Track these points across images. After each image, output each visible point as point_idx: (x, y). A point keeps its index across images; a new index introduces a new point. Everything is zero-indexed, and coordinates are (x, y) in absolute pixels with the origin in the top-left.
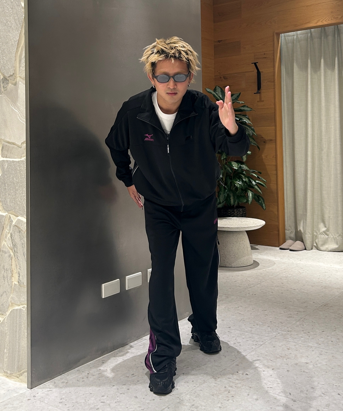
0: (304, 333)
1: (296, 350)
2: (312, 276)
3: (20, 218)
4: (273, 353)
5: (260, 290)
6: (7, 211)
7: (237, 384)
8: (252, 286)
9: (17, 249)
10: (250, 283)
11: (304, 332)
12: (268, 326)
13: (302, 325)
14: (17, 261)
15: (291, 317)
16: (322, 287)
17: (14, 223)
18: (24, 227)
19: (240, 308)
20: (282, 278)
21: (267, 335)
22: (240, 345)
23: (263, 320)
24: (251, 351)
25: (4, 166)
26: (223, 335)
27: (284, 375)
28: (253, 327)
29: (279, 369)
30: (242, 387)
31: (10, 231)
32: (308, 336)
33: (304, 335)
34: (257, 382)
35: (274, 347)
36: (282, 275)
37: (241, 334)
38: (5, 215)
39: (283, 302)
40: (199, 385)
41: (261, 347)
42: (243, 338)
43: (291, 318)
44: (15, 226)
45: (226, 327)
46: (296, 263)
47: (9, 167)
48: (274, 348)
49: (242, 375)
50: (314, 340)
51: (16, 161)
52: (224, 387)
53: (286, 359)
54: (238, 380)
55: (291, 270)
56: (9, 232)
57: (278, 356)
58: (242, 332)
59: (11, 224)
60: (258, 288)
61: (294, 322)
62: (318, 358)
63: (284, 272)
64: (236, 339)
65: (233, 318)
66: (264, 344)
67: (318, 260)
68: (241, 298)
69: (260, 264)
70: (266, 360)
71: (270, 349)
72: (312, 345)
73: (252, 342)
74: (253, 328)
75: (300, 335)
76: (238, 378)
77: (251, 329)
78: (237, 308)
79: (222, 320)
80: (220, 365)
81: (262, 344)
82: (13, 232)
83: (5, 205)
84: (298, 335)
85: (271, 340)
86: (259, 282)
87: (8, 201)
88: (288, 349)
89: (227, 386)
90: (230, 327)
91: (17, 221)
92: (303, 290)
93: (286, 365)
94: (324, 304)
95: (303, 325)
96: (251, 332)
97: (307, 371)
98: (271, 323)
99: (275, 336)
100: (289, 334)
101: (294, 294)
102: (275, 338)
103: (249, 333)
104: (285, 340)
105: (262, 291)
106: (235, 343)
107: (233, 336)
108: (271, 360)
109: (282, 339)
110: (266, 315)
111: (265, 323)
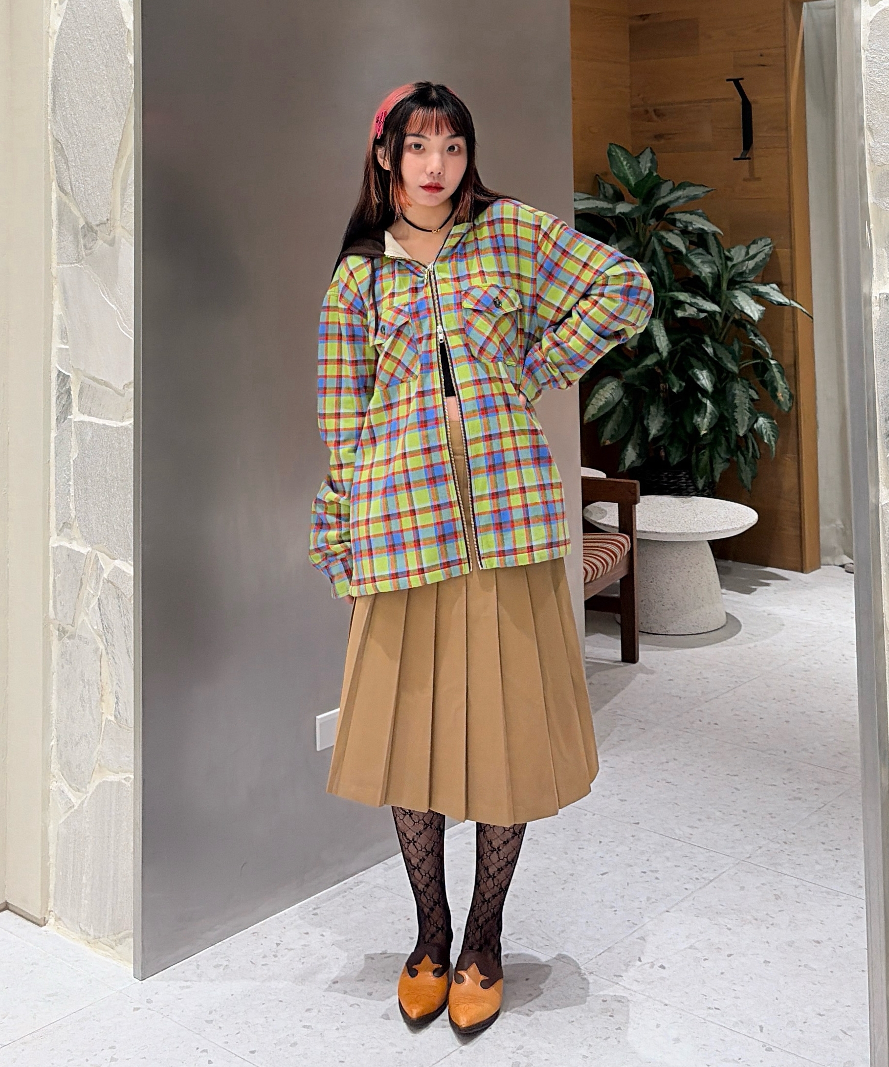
0: (825, 850)
1: (797, 900)
3: (118, 563)
4: (735, 907)
5: (732, 710)
6: (92, 544)
8: (712, 696)
9: (113, 637)
10: (707, 688)
11: (824, 846)
12: (735, 825)
13: (822, 825)
14: (113, 666)
15: (799, 799)
18: (128, 588)
19: (670, 764)
20: (794, 674)
21: (728, 851)
22: (657, 878)
23: (724, 805)
24: (682, 898)
25: (84, 434)
26: (617, 846)
27: (755, 974)
28: (697, 824)
29: (743, 955)
30: (646, 1003)
31: (98, 592)
32: (833, 860)
33: (824, 855)
34: (686, 989)
35: (742, 888)
36: (795, 664)
37: (663, 846)
38: (86, 554)
39: (785, 752)
41: (708, 888)
42: (668, 858)
43: (798, 801)
44: (109, 581)
45: (627, 823)
47: (95, 439)
48: (741, 892)
49: (649, 968)
50: (847, 873)
51: (111, 427)
52: (600, 1001)
53: (768, 928)
54: (639, 982)
55: (823, 649)
56: (95, 595)
57: (748, 917)
58: (666, 838)
59: (99, 575)
60: (727, 703)
61: (804, 815)
63: (803, 654)
64: (648, 860)
65: (650, 795)
66: (716, 880)
68: (680, 733)
69: (743, 625)
70: (716, 927)
71: (730, 894)
72: (840, 890)
73: (686, 872)
74: (696, 828)
75: (815, 857)
76: (639, 977)
77: (690, 831)
78: (663, 763)
79: (622, 801)
80: (598, 936)
81: (711, 879)
82: (104, 596)
83: (86, 528)
84: (808, 855)
85: (737, 867)
86: (732, 686)
87: (93, 520)
88: (777, 897)
90: (638, 823)
91: (112, 571)
93: (762, 945)
95: (826, 825)
96: (689, 839)
97: (815, 967)
98: (744, 814)
99: (748, 856)
100: (787, 852)
101: (818, 725)
102: (747, 860)
103: (684, 844)
104: (773, 869)
105: (735, 715)
106: (645, 872)
107: (644, 849)
108: (730, 929)
109: (766, 867)
110: (734, 791)
111: (731, 815)
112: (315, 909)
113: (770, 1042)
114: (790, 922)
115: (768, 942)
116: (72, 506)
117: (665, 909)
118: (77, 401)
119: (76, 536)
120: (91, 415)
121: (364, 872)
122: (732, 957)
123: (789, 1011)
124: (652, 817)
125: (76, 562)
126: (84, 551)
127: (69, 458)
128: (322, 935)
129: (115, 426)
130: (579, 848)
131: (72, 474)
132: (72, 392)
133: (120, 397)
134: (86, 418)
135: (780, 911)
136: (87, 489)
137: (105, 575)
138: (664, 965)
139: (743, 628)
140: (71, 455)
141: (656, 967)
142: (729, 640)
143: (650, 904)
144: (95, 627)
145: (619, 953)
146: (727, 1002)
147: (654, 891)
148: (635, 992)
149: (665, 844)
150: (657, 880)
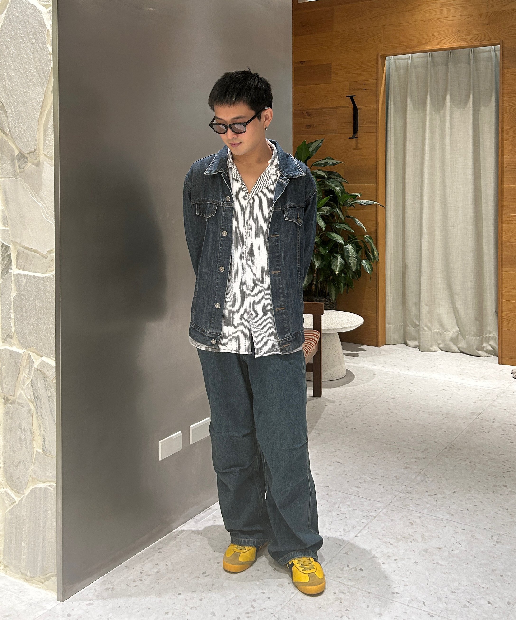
0: (429, 495)
1: (423, 525)
2: (426, 396)
3: (44, 359)
4: (392, 531)
5: (362, 421)
6: (26, 347)
7: (350, 587)
8: (350, 413)
9: (41, 402)
10: (345, 409)
11: (429, 493)
12: (380, 484)
13: (424, 481)
14: (41, 420)
15: (409, 468)
16: (442, 414)
17: (36, 366)
18: (52, 374)
19: (338, 452)
20: (388, 400)
21: (380, 499)
22: (346, 517)
23: (371, 474)
24: (361, 528)
25: (20, 281)
27: (412, 570)
28: (360, 485)
29: (403, 559)
30: (357, 594)
31: (30, 376)
32: (435, 500)
33: (429, 498)
34: (377, 583)
35: (392, 520)
36: (387, 395)
37: (345, 499)
38: (22, 353)
39: (395, 443)
41: (375, 521)
42: (349, 506)
44: (38, 370)
45: (322, 487)
46: (403, 374)
47: (28, 284)
48: (392, 522)
49: (354, 571)
50: (443, 507)
51: (39, 277)
52: (332, 593)
53: (411, 542)
54: (350, 580)
55: (398, 386)
56: (28, 377)
57: (400, 537)
58: (346, 494)
59: (31, 365)
60: (358, 417)
61: (413, 477)
62: (453, 539)
63: (389, 389)
65: (331, 470)
66: (377, 516)
67: (431, 369)
68: (338, 435)
69: (355, 376)
70: (384, 543)
71: (387, 524)
72: (443, 517)
73: (361, 513)
74: (360, 487)
75: (425, 500)
76: (351, 577)
77: (356, 489)
78: (333, 452)
81: (375, 516)
82: (34, 378)
83: (22, 338)
84: (421, 499)
85: (386, 508)
86: (358, 407)
87: (27, 333)
88: (412, 524)
89: (337, 592)
90: (328, 487)
91: (40, 363)
92: (419, 421)
93: (411, 553)
94: (449, 446)
95: (426, 482)
96: (358, 494)
97: (442, 563)
98: (383, 478)
99: (391, 501)
100: (410, 498)
101: (407, 427)
102: (391, 504)
103: (355, 497)
104: (405, 508)
105: (364, 423)
106: (339, 515)
107: (335, 501)
108: (392, 544)
109: (402, 507)
110: (374, 465)
111: (376, 479)
112: (159, 549)
113: (431, 611)
114: (422, 538)
116: (13, 325)
117: (355, 535)
118: (15, 262)
119: (16, 343)
120: (25, 270)
121: (184, 525)
122: (397, 560)
123: (436, 591)
124: (334, 482)
125: (16, 358)
126: (21, 351)
127: (11, 296)
128: (166, 565)
129: (41, 276)
131: (12, 305)
132: (11, 256)
133: (45, 259)
134: (21, 272)
135: (415, 532)
138: (362, 568)
141: (358, 570)
142: (350, 383)
143: (346, 532)
144: (29, 397)
145: (336, 563)
146: (402, 588)
147: (347, 525)
148: (350, 586)
149: (346, 498)
150: (346, 519)
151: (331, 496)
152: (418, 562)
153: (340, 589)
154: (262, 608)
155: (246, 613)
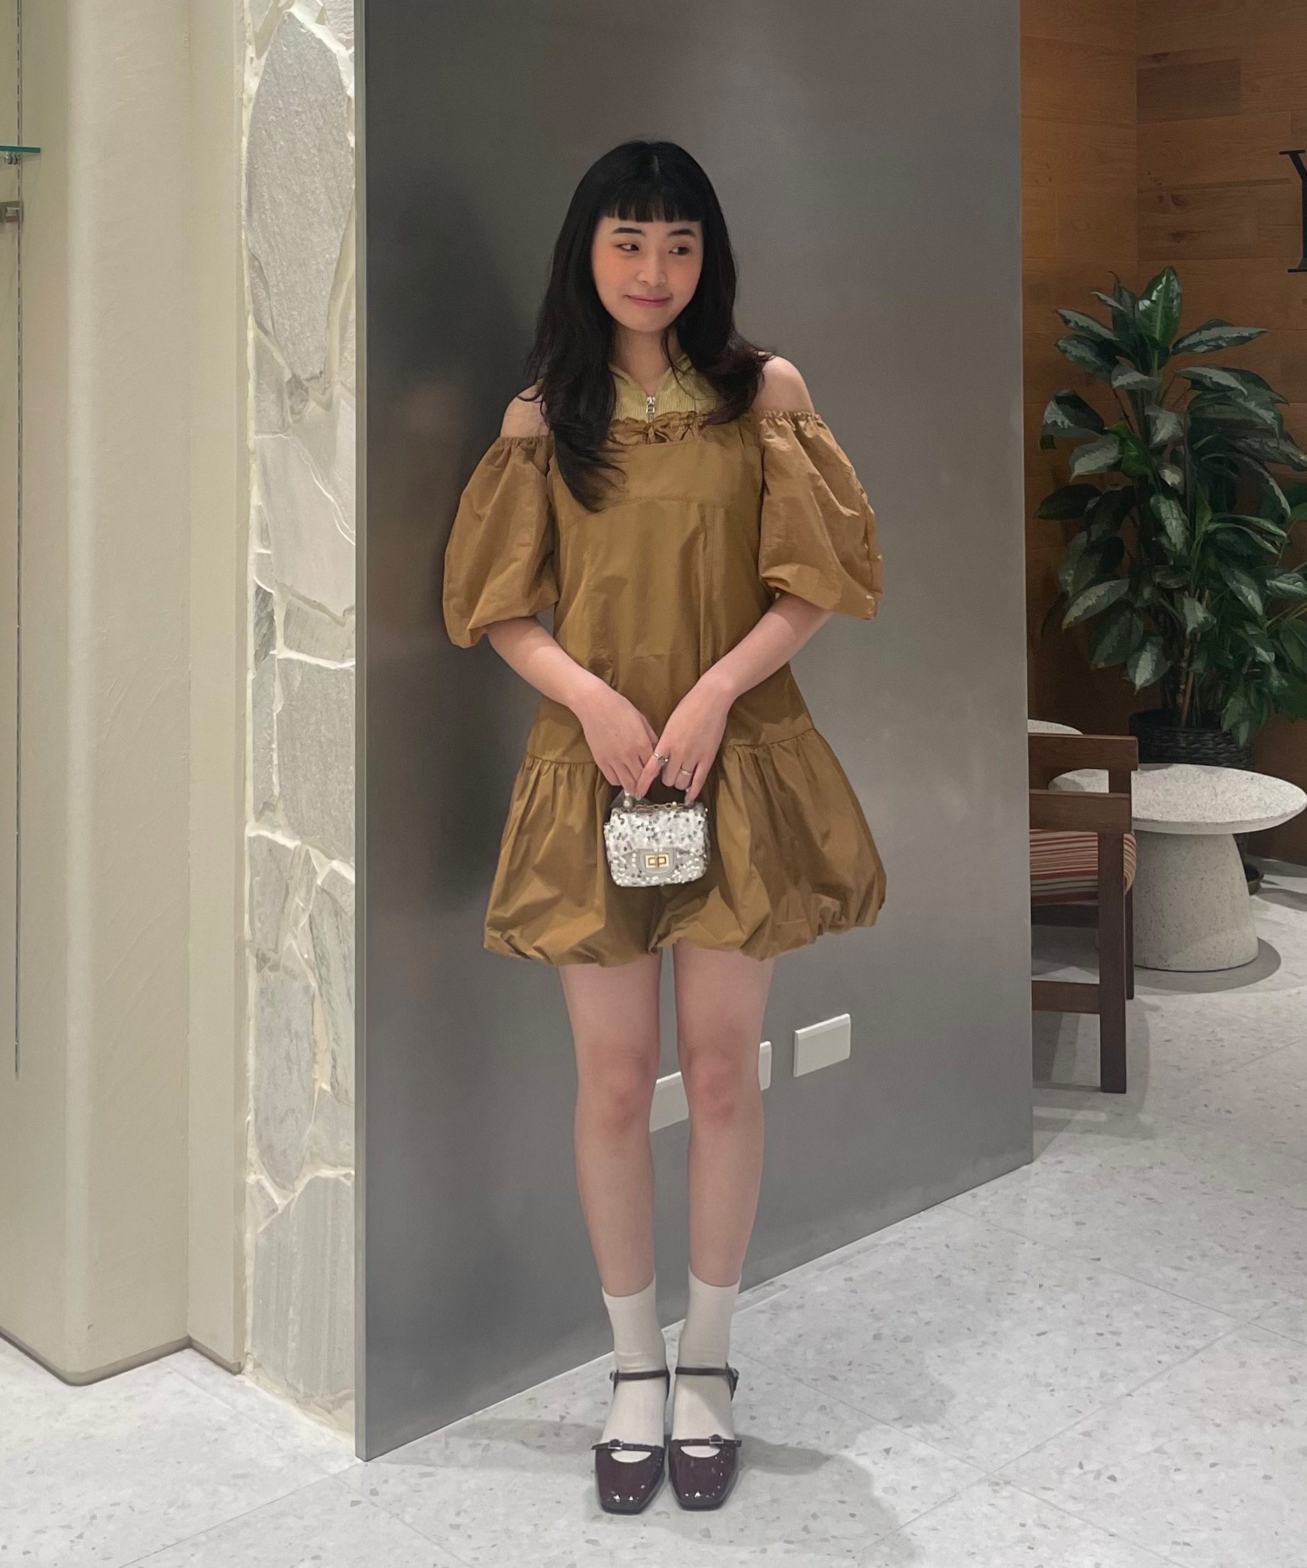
3: (336, 865)
4: (1232, 1392)
5: (1256, 1091)
6: (302, 835)
7: (1066, 1515)
8: (1227, 1068)
9: (329, 971)
10: (1221, 1055)
12: (1242, 1268)
14: (329, 1013)
19: (1156, 1171)
21: (1226, 1307)
22: (1118, 1344)
23: (1229, 1237)
24: (1151, 1375)
25: (290, 678)
26: (1065, 1293)
27: (1249, 1494)
28: (1186, 1264)
29: (1235, 1465)
30: (1082, 1533)
31: (309, 905)
35: (1243, 1365)
37: (1132, 1296)
38: (293, 849)
40: (932, 1506)
41: (1193, 1362)
42: (1137, 1314)
44: (324, 890)
45: (1084, 1258)
47: (306, 685)
48: (1241, 1370)
49: (1095, 1479)
51: (327, 669)
53: (1275, 1425)
54: (1077, 1499)
56: (305, 909)
57: (1248, 1409)
58: (1139, 1284)
59: (312, 880)
60: (1249, 1080)
65: (1121, 1217)
66: (1207, 1350)
70: (1199, 1421)
71: (1224, 1372)
74: (1186, 1270)
76: (1078, 1492)
77: (1173, 1274)
78: (1145, 1169)
79: (1078, 1223)
80: (1024, 1428)
81: (1198, 1348)
82: (318, 911)
83: (294, 811)
85: (1239, 1331)
86: (1260, 1053)
87: (304, 801)
88: (1294, 1380)
89: (1029, 1521)
90: (1099, 1259)
91: (328, 876)
93: (1263, 1452)
96: (1173, 1286)
98: (1258, 1252)
99: (1256, 1315)
102: (1255, 1322)
103: (1164, 1293)
104: (1291, 1336)
105: (1258, 1099)
106: (1101, 1334)
107: (1105, 1299)
108: (1218, 1425)
109: (1281, 1333)
110: (1247, 1215)
111: (1236, 1251)
115: (1272, 1448)
116: (275, 779)
117: (1126, 1392)
118: (282, 631)
119: (281, 822)
120: (304, 652)
122: (1218, 1466)
124: (1118, 1250)
125: (280, 860)
126: (291, 844)
127: (272, 711)
129: (333, 668)
130: (1009, 1294)
131: (275, 734)
132: (275, 617)
133: (339, 627)
134: (294, 655)
135: (1295, 1401)
136: (294, 756)
137: (319, 882)
138: (1117, 1476)
139: (1283, 964)
140: (274, 707)
141: (1104, 1478)
142: (1259, 983)
143: (1105, 1382)
144: (306, 956)
145: (1052, 1455)
146: (1203, 1535)
147: (1112, 1364)
148: (1069, 1513)
149: (1137, 1293)
150: (1119, 1347)
151: (1097, 1284)
152: (1271, 1478)
153: (1039, 1517)
154: (826, 1536)
155: (786, 1542)
